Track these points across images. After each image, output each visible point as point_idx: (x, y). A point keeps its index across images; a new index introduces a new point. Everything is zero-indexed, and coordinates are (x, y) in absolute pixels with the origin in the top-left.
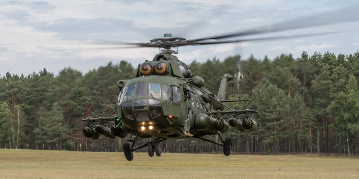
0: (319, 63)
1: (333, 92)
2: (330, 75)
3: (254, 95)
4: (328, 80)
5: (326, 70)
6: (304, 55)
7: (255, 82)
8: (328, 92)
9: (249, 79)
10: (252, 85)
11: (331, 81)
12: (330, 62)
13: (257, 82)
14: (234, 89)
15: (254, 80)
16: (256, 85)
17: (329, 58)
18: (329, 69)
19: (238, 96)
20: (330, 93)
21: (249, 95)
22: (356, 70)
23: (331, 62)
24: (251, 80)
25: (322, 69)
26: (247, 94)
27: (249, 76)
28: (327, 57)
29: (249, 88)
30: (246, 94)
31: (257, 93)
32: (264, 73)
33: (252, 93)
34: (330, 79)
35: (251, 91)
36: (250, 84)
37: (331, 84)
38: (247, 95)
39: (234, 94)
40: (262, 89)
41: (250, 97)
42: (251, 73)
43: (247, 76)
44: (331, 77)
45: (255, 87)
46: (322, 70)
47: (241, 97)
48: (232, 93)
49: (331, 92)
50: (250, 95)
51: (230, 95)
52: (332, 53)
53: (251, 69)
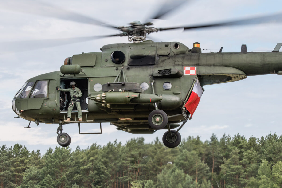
0: (229, 147)
1: (244, 178)
2: (240, 159)
3: (159, 181)
4: (238, 165)
5: (235, 154)
6: (213, 138)
7: (159, 167)
8: (239, 177)
9: (153, 164)
10: (156, 170)
11: (241, 166)
12: (240, 145)
13: (162, 167)
14: (137, 174)
15: (159, 165)
16: (161, 171)
17: (239, 141)
18: (239, 153)
19: (142, 182)
20: (240, 179)
21: (153, 181)
22: (268, 154)
23: (242, 146)
24: (155, 164)
25: (231, 153)
26: (151, 180)
27: (154, 160)
28: (237, 140)
29: (154, 173)
30: (150, 180)
31: (163, 178)
32: (170, 157)
33: (157, 178)
34: (240, 164)
35: (156, 176)
36: (155, 169)
37: (241, 169)
38: (151, 181)
39: (138, 179)
40: (168, 175)
41: (155, 183)
42: (155, 157)
43: (151, 160)
44: (241, 161)
45: (160, 173)
46: (231, 155)
47: (145, 183)
48: (135, 178)
49: (242, 178)
50: (155, 181)
51: (133, 181)
52: (242, 135)
53: (155, 153)
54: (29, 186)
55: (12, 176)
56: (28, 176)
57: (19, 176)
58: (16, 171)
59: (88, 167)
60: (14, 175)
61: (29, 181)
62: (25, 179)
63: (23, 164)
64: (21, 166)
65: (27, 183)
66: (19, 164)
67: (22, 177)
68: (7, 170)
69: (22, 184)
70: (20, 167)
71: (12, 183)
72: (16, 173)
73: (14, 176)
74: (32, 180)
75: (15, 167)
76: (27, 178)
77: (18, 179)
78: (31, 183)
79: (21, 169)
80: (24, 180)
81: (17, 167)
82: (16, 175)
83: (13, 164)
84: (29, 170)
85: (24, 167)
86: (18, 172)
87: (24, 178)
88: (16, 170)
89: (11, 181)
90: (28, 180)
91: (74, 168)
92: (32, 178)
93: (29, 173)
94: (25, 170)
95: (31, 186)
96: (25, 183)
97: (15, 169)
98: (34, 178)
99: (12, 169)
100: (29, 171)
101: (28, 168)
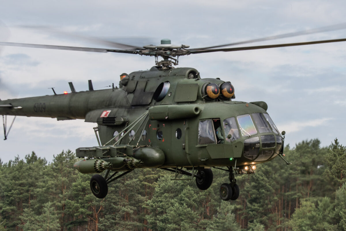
3: (338, 199)
7: (339, 180)
9: (331, 176)
10: (335, 184)
13: (343, 180)
14: (309, 189)
15: (339, 177)
16: (341, 185)
19: (315, 200)
21: (330, 199)
24: (334, 176)
26: (327, 196)
27: (332, 170)
29: (332, 188)
30: (326, 198)
31: (343, 196)
33: (334, 195)
35: (334, 192)
36: (333, 183)
38: (328, 198)
39: (310, 196)
41: (333, 201)
42: (334, 166)
43: (329, 171)
45: (339, 187)
47: (319, 202)
48: (307, 194)
50: (333, 198)
51: (303, 198)
53: (334, 161)
54: (164, 200)
55: (141, 187)
56: (162, 187)
57: (149, 187)
58: (146, 180)
59: (243, 177)
60: (143, 185)
61: (163, 194)
62: (159, 191)
63: (155, 172)
64: (153, 174)
65: (160, 197)
66: (150, 171)
67: (154, 188)
68: (135, 179)
69: (154, 197)
70: (152, 176)
71: (140, 196)
72: (146, 183)
73: (144, 187)
74: (168, 193)
75: (144, 175)
76: (160, 190)
77: (148, 191)
78: (166, 197)
79: (152, 178)
80: (157, 192)
81: (147, 175)
82: (145, 185)
83: (142, 170)
84: (163, 179)
85: (156, 176)
86: (149, 182)
87: (157, 189)
88: (146, 178)
89: (138, 193)
90: (162, 192)
91: (225, 178)
92: (166, 191)
93: (164, 184)
94: (159, 179)
95: (166, 200)
96: (157, 197)
97: (144, 177)
98: (170, 190)
99: (141, 177)
100: (163, 181)
101: (163, 176)
